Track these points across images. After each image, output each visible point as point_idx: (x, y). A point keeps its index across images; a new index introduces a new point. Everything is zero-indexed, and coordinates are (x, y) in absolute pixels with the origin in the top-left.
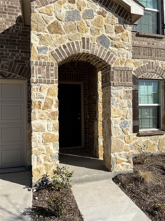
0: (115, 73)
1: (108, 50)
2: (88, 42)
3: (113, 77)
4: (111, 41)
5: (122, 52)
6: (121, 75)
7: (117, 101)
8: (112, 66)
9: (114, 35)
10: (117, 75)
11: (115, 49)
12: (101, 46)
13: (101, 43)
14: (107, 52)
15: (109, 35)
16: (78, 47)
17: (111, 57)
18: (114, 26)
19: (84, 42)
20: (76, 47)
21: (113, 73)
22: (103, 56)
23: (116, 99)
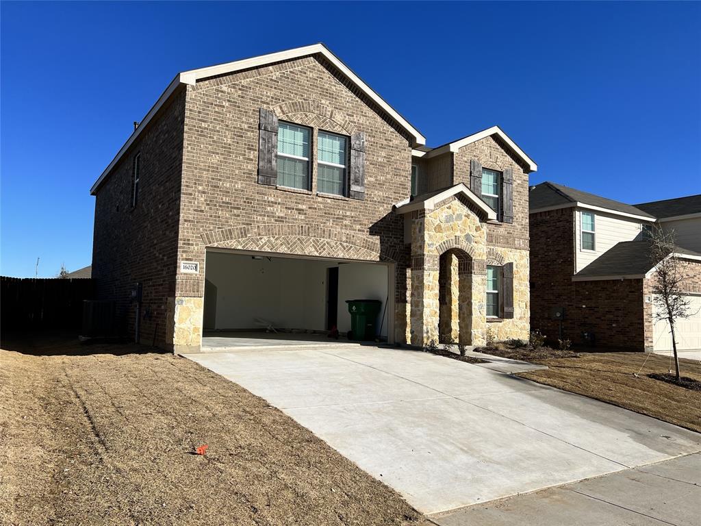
2: (459, 239)
3: (474, 267)
4: (473, 238)
5: (480, 247)
8: (474, 258)
9: (475, 233)
10: (477, 266)
11: (476, 244)
12: (467, 242)
14: (470, 247)
15: (472, 233)
17: (473, 251)
18: (475, 226)
19: (456, 239)
20: (451, 244)
21: (474, 263)
22: (468, 250)
23: (476, 285)
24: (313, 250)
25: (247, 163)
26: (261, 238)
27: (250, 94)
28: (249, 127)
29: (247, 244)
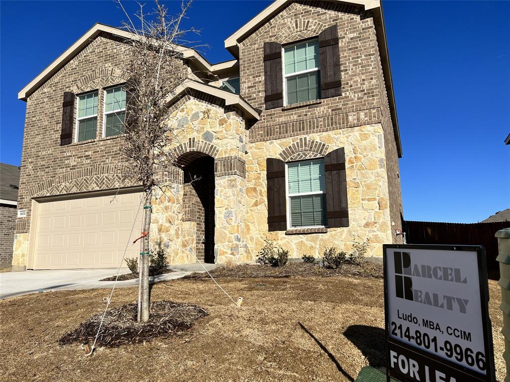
0: (219, 164)
1: (211, 144)
2: (194, 141)
3: (216, 169)
4: (214, 134)
5: (225, 143)
6: (224, 165)
7: (221, 191)
8: (216, 158)
9: (218, 128)
10: (221, 166)
11: (219, 141)
12: (205, 142)
13: (205, 139)
14: (210, 146)
15: (213, 130)
16: (186, 147)
17: (214, 150)
18: (218, 120)
19: (190, 142)
20: (184, 148)
21: (217, 164)
22: (207, 150)
23: (220, 189)
24: (95, 185)
25: (56, 134)
26: (60, 185)
27: (60, 85)
28: (58, 109)
29: (52, 192)
